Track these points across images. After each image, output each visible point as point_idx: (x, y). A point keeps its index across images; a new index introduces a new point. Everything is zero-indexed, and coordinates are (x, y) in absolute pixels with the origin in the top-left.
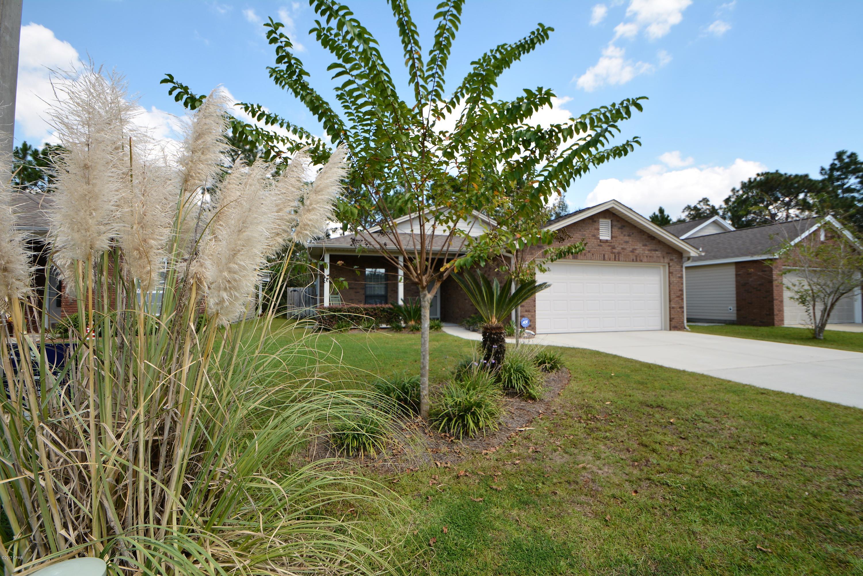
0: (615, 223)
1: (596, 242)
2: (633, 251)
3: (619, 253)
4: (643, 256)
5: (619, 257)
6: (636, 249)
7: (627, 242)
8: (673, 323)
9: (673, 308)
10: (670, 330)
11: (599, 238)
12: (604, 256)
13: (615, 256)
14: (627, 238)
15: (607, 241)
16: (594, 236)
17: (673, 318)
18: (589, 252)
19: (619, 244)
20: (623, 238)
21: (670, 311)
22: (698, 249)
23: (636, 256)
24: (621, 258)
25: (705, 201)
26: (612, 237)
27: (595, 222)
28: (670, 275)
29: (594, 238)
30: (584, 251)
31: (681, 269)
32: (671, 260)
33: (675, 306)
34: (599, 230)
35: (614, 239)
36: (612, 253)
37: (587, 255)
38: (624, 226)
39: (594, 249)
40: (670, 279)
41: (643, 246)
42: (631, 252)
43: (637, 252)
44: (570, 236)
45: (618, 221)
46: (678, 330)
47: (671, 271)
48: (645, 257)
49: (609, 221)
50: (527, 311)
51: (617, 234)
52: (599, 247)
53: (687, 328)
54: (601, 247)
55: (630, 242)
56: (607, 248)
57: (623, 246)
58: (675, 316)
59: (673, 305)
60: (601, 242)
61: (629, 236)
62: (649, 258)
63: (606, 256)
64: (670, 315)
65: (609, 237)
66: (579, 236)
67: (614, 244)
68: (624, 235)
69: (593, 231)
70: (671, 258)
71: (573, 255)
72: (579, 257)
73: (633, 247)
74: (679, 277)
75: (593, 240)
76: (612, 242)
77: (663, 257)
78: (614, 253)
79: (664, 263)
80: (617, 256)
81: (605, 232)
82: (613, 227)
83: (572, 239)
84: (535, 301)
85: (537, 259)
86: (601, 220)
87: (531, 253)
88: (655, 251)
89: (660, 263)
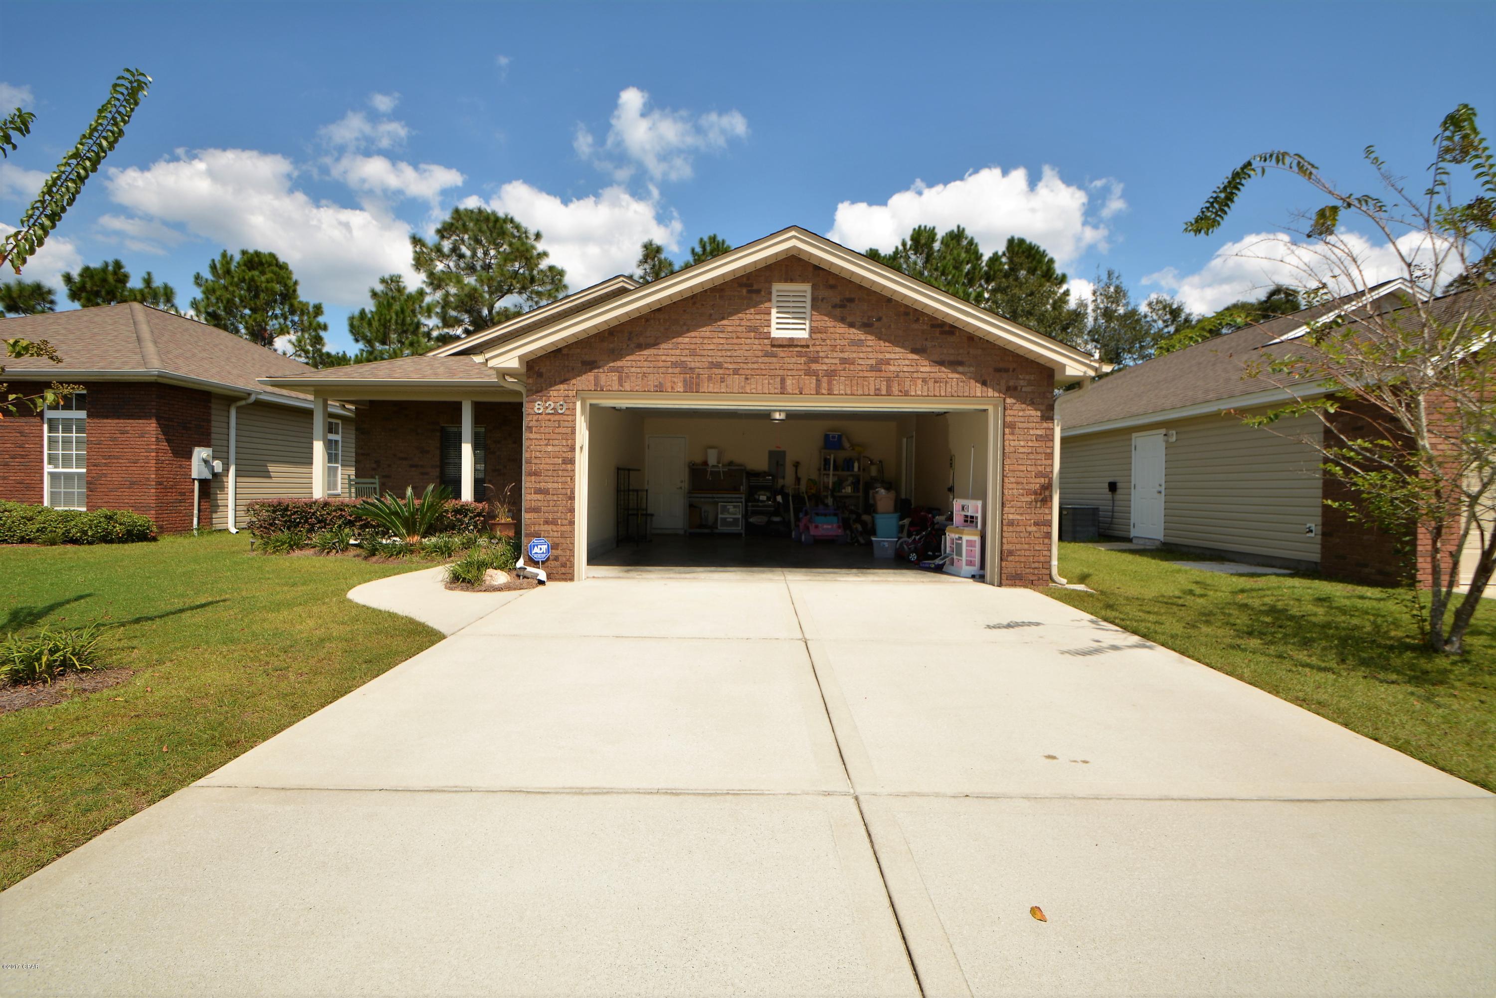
0: (823, 293)
1: (757, 345)
2: (877, 368)
3: (831, 374)
4: (913, 380)
5: (830, 383)
6: (887, 362)
9: (1011, 523)
10: (1000, 585)
11: (767, 336)
12: (783, 381)
13: (818, 380)
14: (856, 334)
15: (791, 344)
16: (752, 329)
17: (1011, 553)
18: (736, 372)
19: (834, 348)
20: (844, 332)
23: (889, 380)
26: (812, 331)
27: (758, 291)
28: (1007, 431)
29: (752, 334)
30: (721, 371)
31: (1048, 416)
32: (1010, 390)
33: (1018, 517)
34: (770, 314)
35: (819, 336)
36: (808, 373)
37: (729, 380)
38: (851, 300)
39: (750, 366)
40: (1007, 443)
41: (914, 351)
42: (872, 368)
43: (892, 368)
44: (680, 334)
45: (832, 287)
46: (1025, 587)
47: (1008, 419)
48: (920, 381)
49: (807, 288)
50: (547, 522)
51: (827, 322)
52: (766, 359)
53: (1064, 581)
54: (774, 360)
55: (870, 343)
56: (793, 360)
57: (845, 355)
58: (1018, 547)
59: (1011, 517)
60: (773, 346)
61: (866, 327)
62: (931, 384)
63: (789, 382)
64: (1002, 543)
65: (802, 334)
66: (706, 331)
67: (818, 348)
68: (851, 325)
69: (749, 317)
70: (1011, 383)
71: (685, 380)
72: (705, 387)
73: (881, 356)
74: (1039, 438)
75: (749, 341)
76: (810, 343)
77: (984, 383)
78: (815, 373)
79: (985, 400)
80: (823, 383)
81: (790, 318)
82: (816, 303)
83: (685, 339)
84: (572, 498)
85: (581, 393)
86: (777, 287)
87: (564, 380)
88: (953, 364)
89: (971, 398)
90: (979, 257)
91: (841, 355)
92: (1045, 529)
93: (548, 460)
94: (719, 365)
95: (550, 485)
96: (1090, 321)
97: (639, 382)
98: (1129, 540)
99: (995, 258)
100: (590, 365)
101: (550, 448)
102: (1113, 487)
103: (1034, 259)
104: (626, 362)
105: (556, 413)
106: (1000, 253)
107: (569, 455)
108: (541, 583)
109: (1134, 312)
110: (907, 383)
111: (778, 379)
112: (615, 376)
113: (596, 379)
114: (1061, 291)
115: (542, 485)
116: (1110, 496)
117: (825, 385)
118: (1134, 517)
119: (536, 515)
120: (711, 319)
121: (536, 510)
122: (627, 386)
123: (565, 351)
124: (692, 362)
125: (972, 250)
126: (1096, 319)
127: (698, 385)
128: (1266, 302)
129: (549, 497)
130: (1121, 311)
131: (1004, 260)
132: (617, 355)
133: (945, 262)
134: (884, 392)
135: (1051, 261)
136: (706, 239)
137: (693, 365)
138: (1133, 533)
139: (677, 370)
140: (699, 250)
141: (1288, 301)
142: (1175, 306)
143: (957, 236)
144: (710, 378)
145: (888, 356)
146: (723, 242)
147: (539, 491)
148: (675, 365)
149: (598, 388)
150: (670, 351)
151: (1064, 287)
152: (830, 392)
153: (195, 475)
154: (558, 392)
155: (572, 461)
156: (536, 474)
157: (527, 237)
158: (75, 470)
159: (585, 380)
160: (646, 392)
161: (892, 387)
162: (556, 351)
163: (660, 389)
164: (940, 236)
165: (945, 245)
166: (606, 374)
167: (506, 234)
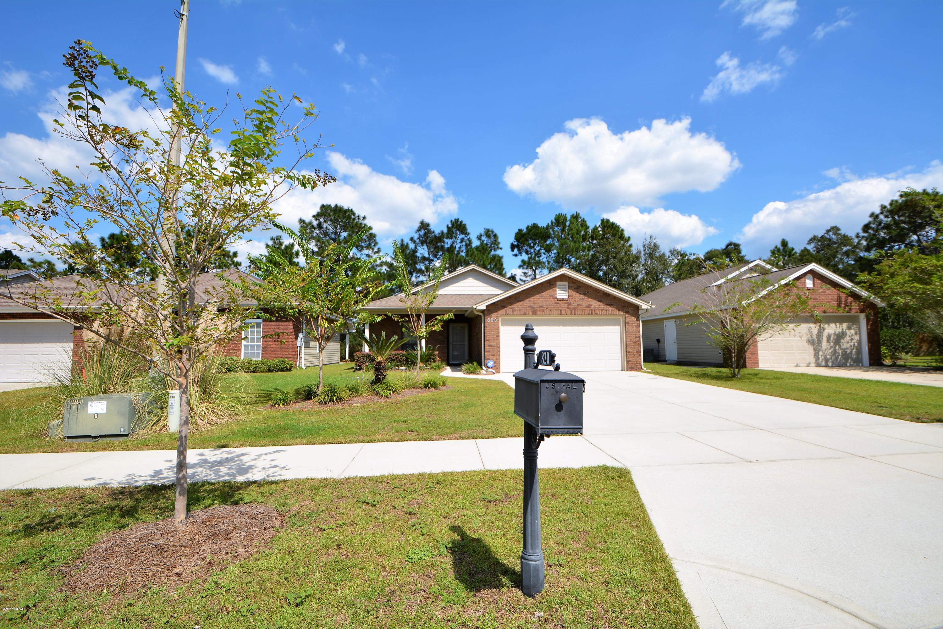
0: (571, 285)
1: (553, 300)
2: (588, 306)
3: (575, 309)
4: (599, 310)
5: (575, 311)
6: (591, 305)
7: (583, 299)
8: (630, 365)
9: (629, 352)
10: (627, 370)
11: (556, 298)
12: (561, 311)
13: (571, 311)
14: (582, 296)
15: (563, 300)
16: (551, 296)
17: (630, 361)
18: (547, 308)
19: (575, 301)
20: (578, 296)
21: (626, 354)
22: (649, 303)
23: (592, 310)
24: (577, 312)
25: (835, 229)
26: (568, 296)
27: (553, 286)
28: (626, 324)
31: (638, 319)
32: (627, 312)
33: (631, 350)
34: (556, 291)
35: (571, 297)
36: (568, 308)
37: (545, 311)
38: (580, 287)
39: (551, 307)
40: (626, 328)
41: (599, 301)
42: (587, 307)
44: (530, 297)
45: (574, 283)
46: (634, 371)
47: (626, 321)
48: (601, 310)
49: (567, 283)
50: (492, 355)
51: (573, 293)
52: (556, 305)
53: (645, 369)
54: (558, 305)
55: (586, 299)
56: (564, 305)
57: (579, 303)
58: (632, 359)
59: (629, 350)
60: (557, 301)
61: (585, 294)
62: (604, 311)
63: (563, 311)
64: (627, 358)
65: (566, 297)
66: (537, 296)
67: (571, 301)
68: (580, 294)
69: (550, 292)
70: (627, 310)
71: (532, 311)
72: (538, 313)
73: (589, 303)
74: (636, 326)
75: (550, 299)
76: (568, 300)
77: (619, 310)
78: (570, 309)
79: (619, 315)
80: (573, 311)
81: (562, 292)
82: (569, 288)
83: (532, 299)
84: (499, 348)
85: (501, 315)
86: (558, 283)
87: (496, 312)
88: (610, 305)
89: (615, 315)
90: (587, 228)
91: (577, 303)
92: (639, 353)
93: (491, 336)
94: (542, 307)
95: (493, 344)
96: (643, 260)
97: (519, 312)
98: (665, 360)
99: (595, 229)
100: (504, 307)
101: (492, 333)
102: (658, 341)
103: (615, 229)
104: (514, 306)
105: (494, 322)
106: (598, 226)
107: (498, 334)
108: (493, 373)
109: (664, 255)
110: (597, 311)
111: (559, 311)
112: (511, 310)
113: (506, 311)
114: (628, 244)
115: (490, 344)
116: (657, 344)
118: (667, 352)
120: (539, 293)
121: (489, 352)
122: (515, 313)
123: (496, 303)
124: (534, 306)
125: (584, 224)
126: (645, 259)
127: (536, 312)
128: (725, 249)
129: (492, 347)
130: (657, 254)
131: (600, 229)
132: (511, 304)
133: (572, 231)
134: (590, 314)
135: (623, 230)
138: (667, 358)
140: (450, 225)
141: (735, 249)
142: (682, 253)
143: (576, 217)
144: (539, 311)
145: (591, 303)
146: (462, 221)
147: (489, 346)
148: (529, 307)
149: (507, 314)
150: (527, 302)
151: (630, 243)
152: (575, 314)
153: (299, 344)
154: (494, 315)
155: (499, 336)
156: (488, 340)
157: (359, 219)
158: (255, 343)
159: (502, 312)
160: (521, 315)
161: (593, 312)
162: (494, 303)
163: (525, 314)
164: (569, 218)
165: (571, 222)
166: (508, 310)
167: (349, 217)
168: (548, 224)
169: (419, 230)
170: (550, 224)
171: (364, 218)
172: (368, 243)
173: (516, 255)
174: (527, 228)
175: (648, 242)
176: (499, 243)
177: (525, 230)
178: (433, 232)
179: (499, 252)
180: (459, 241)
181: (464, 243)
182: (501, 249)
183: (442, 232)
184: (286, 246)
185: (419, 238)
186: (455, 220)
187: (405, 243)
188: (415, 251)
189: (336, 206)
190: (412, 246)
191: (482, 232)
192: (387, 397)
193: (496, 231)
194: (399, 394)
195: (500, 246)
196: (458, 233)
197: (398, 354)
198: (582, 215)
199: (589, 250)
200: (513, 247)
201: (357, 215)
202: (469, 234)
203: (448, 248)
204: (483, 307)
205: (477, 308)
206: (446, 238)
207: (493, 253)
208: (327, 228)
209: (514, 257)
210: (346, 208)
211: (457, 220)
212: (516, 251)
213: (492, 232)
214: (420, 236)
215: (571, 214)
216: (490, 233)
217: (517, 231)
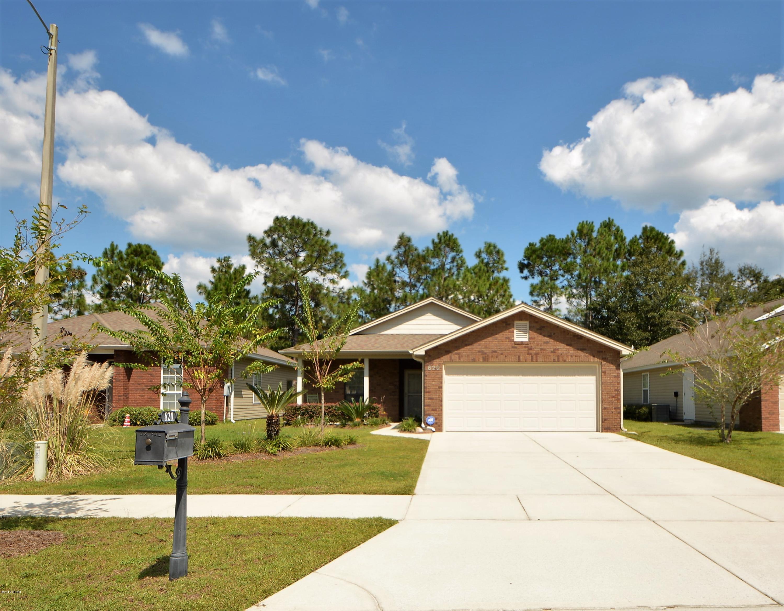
0: (533, 324)
1: (509, 344)
2: (553, 352)
3: (537, 354)
4: (567, 356)
5: (536, 357)
6: (558, 350)
7: (547, 343)
8: (606, 425)
9: (606, 409)
11: (513, 341)
12: (519, 357)
13: (532, 357)
14: (547, 339)
15: (522, 343)
16: (507, 338)
17: (606, 419)
18: (502, 354)
19: (538, 345)
20: (541, 339)
21: (602, 411)
23: (558, 356)
24: (540, 359)
26: (529, 339)
27: (509, 324)
28: (603, 374)
29: (508, 340)
30: (496, 354)
31: (618, 367)
32: (604, 359)
33: (608, 406)
34: (513, 332)
35: (532, 340)
36: (529, 354)
37: (499, 357)
38: (544, 327)
39: (507, 352)
40: (603, 379)
41: (568, 345)
42: (552, 352)
43: (559, 352)
44: (481, 340)
45: (537, 322)
46: (612, 432)
47: (603, 370)
48: (570, 356)
49: (527, 323)
50: (433, 410)
51: (535, 335)
52: (513, 349)
53: (626, 430)
54: (515, 349)
55: (551, 343)
56: (523, 349)
57: (542, 347)
58: (608, 417)
59: (605, 406)
60: (515, 344)
61: (550, 336)
62: (574, 357)
63: (521, 357)
64: (602, 416)
65: (526, 340)
66: (490, 339)
67: (532, 345)
68: (544, 336)
69: (506, 333)
70: (604, 357)
71: (483, 357)
72: (490, 360)
73: (555, 347)
74: (615, 377)
75: (506, 343)
76: (529, 343)
77: (594, 356)
78: (531, 354)
79: (594, 362)
80: (534, 357)
81: (522, 334)
82: (531, 328)
83: (483, 342)
84: (442, 401)
85: (445, 363)
86: (516, 323)
87: (438, 358)
88: (582, 350)
89: (589, 362)
90: (623, 239)
91: (541, 347)
92: (618, 411)
93: (433, 387)
94: (495, 352)
95: (434, 397)
96: (699, 282)
97: (466, 358)
98: (682, 421)
99: (634, 241)
100: (448, 352)
101: (434, 383)
102: (676, 394)
103: (660, 241)
104: (461, 351)
105: (436, 370)
106: (638, 237)
107: (440, 385)
108: (434, 432)
109: (730, 275)
110: (565, 357)
111: (517, 357)
112: (457, 356)
113: (451, 357)
114: (680, 262)
115: (431, 396)
116: (675, 399)
117: (534, 358)
118: (685, 409)
119: (429, 407)
120: (492, 335)
121: (429, 406)
122: (462, 360)
123: (439, 347)
124: (486, 351)
125: (619, 235)
126: (703, 281)
127: (488, 359)
129: (434, 401)
130: (721, 274)
131: (641, 241)
132: (458, 348)
133: (600, 245)
134: (557, 360)
135: (673, 242)
136: (441, 234)
137: (486, 352)
138: (685, 418)
139: (480, 354)
140: (437, 240)
143: (607, 225)
144: (492, 356)
145: (558, 347)
146: (452, 235)
147: (430, 399)
148: (479, 352)
149: (452, 361)
150: (477, 347)
151: (682, 259)
152: (537, 361)
153: (225, 394)
154: (436, 362)
155: (441, 387)
156: (429, 392)
157: (321, 234)
158: (175, 392)
159: (446, 358)
160: (469, 362)
161: (559, 359)
162: (436, 348)
163: (474, 360)
164: (597, 227)
165: (601, 234)
166: (454, 355)
167: (308, 233)
168: (568, 236)
169: (398, 246)
170: (570, 236)
171: (328, 233)
172: (333, 264)
173: (526, 278)
174: (541, 240)
175: (706, 258)
176: (504, 262)
177: (538, 245)
178: (416, 250)
179: (504, 274)
180: (449, 260)
181: (455, 264)
182: (506, 269)
183: (428, 249)
184: (235, 269)
185: (397, 258)
186: (444, 233)
187: (381, 263)
188: (392, 274)
189: (293, 218)
190: (389, 267)
191: (482, 247)
192: (275, 455)
193: (500, 246)
194: (291, 452)
195: (505, 266)
196: (447, 249)
197: (332, 407)
198: (617, 222)
199: (623, 270)
200: (522, 267)
201: (319, 229)
202: (461, 251)
203: (433, 270)
204: (421, 352)
205: (415, 353)
206: (432, 257)
207: (496, 274)
208: (283, 246)
209: (524, 280)
210: (305, 220)
211: (446, 233)
212: (526, 272)
213: (495, 247)
214: (399, 255)
215: (601, 221)
216: (492, 248)
217: (527, 245)
